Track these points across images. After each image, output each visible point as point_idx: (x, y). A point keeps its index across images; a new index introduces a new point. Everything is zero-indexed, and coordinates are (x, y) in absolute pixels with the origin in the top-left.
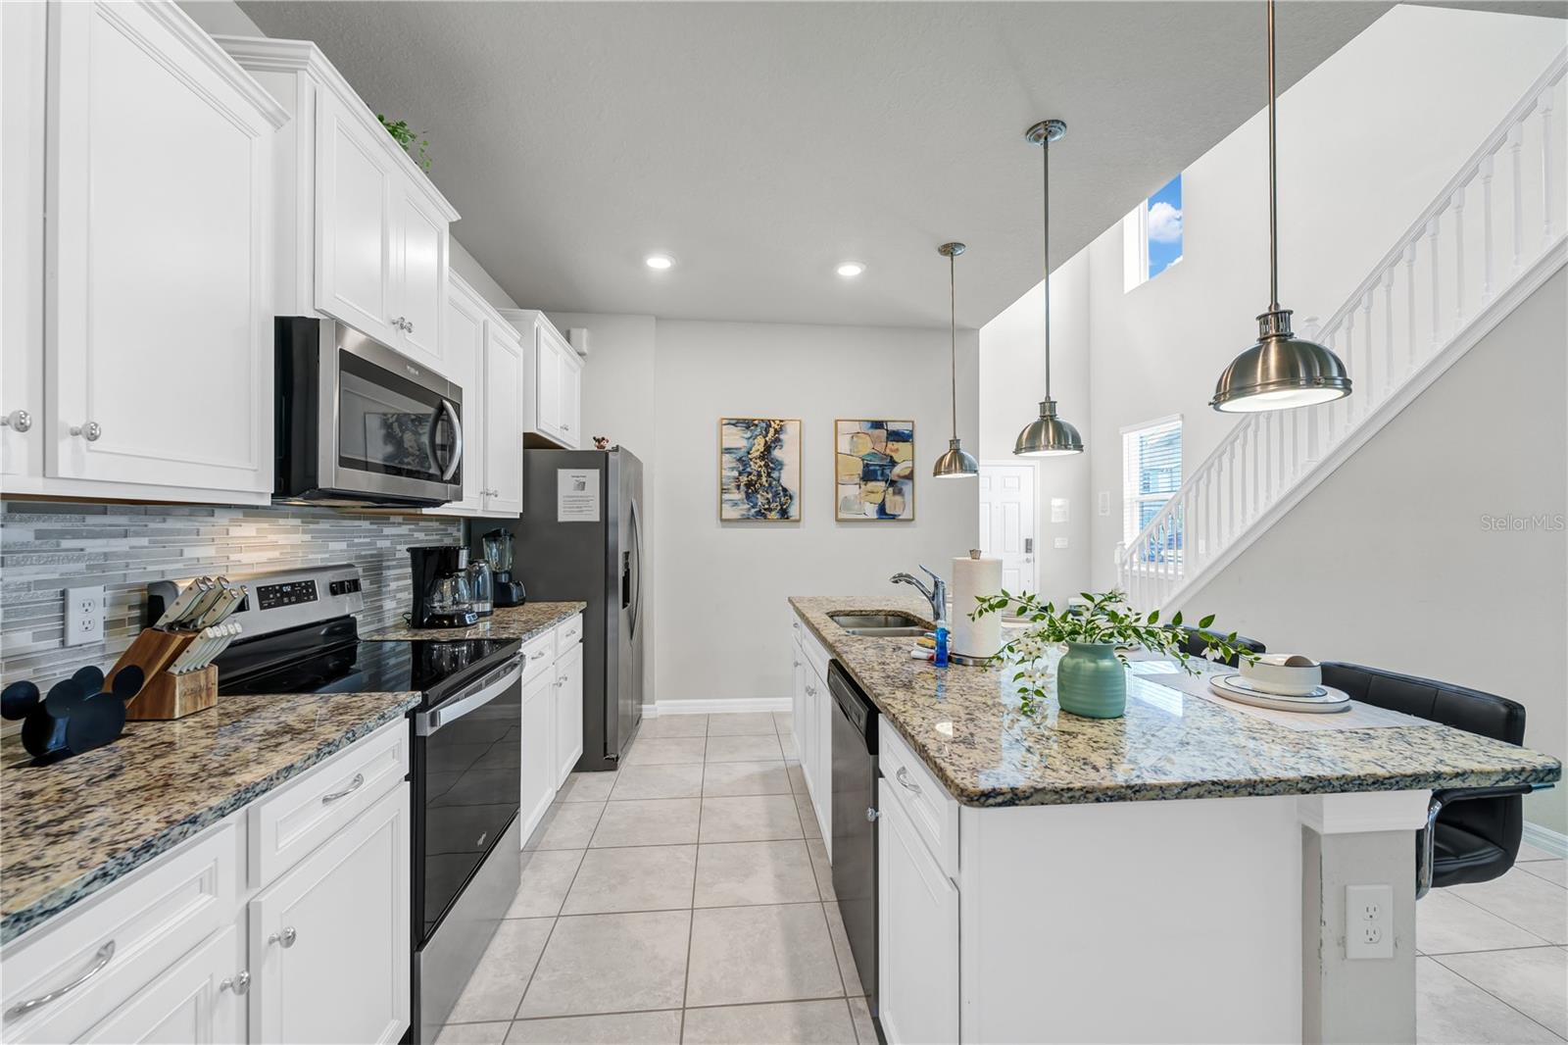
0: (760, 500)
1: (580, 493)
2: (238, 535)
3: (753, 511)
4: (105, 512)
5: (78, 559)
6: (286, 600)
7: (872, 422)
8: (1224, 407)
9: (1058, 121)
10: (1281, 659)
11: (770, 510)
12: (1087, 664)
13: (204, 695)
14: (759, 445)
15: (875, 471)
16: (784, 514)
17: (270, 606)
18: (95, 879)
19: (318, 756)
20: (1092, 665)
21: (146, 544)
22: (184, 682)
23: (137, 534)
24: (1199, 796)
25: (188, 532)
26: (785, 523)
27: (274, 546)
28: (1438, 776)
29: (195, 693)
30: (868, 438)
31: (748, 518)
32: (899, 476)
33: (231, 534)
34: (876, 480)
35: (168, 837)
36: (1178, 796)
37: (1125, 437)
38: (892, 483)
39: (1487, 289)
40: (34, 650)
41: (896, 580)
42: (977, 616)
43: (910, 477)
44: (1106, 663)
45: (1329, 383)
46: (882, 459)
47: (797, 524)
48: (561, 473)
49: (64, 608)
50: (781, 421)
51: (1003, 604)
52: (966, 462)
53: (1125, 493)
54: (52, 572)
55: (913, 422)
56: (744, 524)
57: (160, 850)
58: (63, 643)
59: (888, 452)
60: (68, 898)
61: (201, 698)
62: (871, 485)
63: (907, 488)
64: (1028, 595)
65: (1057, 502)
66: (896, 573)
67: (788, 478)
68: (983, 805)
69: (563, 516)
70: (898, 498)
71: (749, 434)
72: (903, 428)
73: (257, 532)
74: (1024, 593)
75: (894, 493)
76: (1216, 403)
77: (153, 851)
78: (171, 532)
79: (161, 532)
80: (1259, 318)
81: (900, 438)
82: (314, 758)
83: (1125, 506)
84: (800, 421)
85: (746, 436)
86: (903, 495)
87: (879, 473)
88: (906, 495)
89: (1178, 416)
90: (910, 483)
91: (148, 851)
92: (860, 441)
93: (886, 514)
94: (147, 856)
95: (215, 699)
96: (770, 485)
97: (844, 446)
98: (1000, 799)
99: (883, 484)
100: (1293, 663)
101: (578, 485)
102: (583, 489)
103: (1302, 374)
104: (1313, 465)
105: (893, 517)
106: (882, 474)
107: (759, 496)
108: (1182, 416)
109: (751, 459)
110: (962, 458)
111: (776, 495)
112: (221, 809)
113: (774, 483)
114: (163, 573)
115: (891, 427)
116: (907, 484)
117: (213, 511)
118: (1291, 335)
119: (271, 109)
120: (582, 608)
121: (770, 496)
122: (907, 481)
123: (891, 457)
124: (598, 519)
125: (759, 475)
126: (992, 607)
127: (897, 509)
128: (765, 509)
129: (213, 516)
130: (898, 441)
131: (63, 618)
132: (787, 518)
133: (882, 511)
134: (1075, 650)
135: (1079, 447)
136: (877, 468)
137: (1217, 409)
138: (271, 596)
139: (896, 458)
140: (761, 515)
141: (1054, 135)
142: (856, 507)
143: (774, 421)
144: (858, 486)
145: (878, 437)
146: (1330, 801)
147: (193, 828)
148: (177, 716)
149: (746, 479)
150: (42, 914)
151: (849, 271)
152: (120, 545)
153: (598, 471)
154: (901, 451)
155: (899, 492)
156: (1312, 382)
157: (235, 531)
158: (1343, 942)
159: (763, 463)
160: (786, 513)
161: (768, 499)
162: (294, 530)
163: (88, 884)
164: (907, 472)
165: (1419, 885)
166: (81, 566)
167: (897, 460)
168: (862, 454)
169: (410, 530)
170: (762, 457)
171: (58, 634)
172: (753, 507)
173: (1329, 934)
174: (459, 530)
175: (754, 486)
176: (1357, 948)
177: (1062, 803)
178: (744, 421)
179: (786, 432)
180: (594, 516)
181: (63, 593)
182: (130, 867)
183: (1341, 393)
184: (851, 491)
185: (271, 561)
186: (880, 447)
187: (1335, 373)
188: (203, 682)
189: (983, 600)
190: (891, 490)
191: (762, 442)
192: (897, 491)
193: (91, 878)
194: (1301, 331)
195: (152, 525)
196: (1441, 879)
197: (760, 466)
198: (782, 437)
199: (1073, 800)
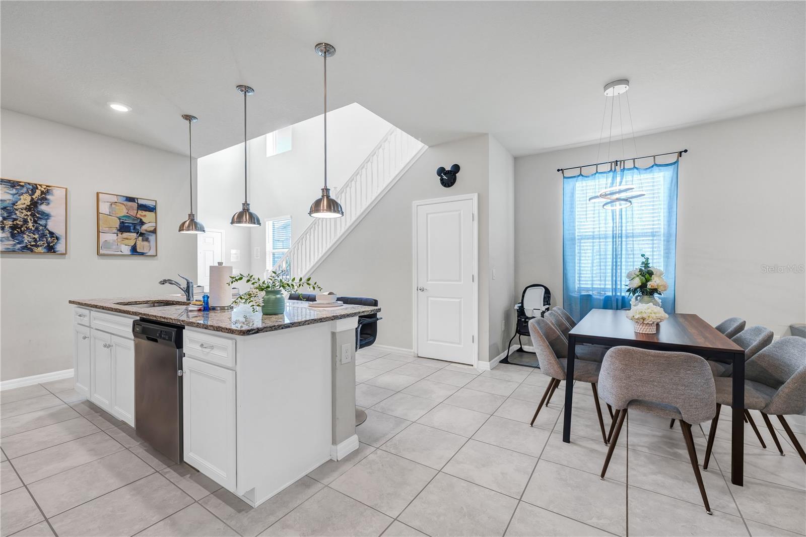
0: (27, 238)
3: (19, 246)
7: (127, 197)
8: (312, 215)
9: (251, 88)
10: (327, 293)
11: (37, 246)
12: (272, 297)
14: (26, 200)
15: (129, 227)
16: (51, 249)
20: (274, 297)
24: (309, 324)
26: (50, 255)
28: (359, 313)
30: (124, 206)
31: (14, 251)
32: (146, 231)
34: (129, 231)
36: (303, 325)
37: (267, 223)
38: (142, 234)
39: (378, 190)
41: (163, 282)
42: (230, 283)
43: (154, 231)
44: (278, 296)
45: (338, 212)
46: (134, 220)
47: (64, 256)
50: (47, 186)
51: (241, 279)
52: (198, 226)
53: (267, 248)
55: (156, 201)
56: (11, 255)
59: (138, 216)
62: (126, 235)
63: (152, 238)
64: (250, 275)
65: (233, 251)
66: (162, 280)
67: (55, 225)
68: (248, 334)
70: (146, 243)
71: (14, 191)
72: (150, 204)
74: (249, 275)
75: (143, 240)
76: (310, 213)
80: (322, 189)
81: (148, 209)
83: (267, 254)
84: (66, 189)
85: (11, 192)
86: (149, 242)
87: (132, 228)
88: (151, 243)
89: (289, 216)
90: (154, 236)
92: (117, 208)
93: (138, 252)
96: (37, 229)
97: (104, 208)
98: (253, 332)
99: (135, 235)
100: (330, 294)
103: (332, 208)
104: (336, 240)
105: (142, 254)
106: (134, 229)
107: (25, 236)
108: (291, 217)
109: (17, 210)
110: (196, 224)
111: (43, 236)
113: (41, 228)
115: (140, 202)
116: (152, 236)
118: (330, 196)
121: (37, 236)
122: (152, 234)
123: (141, 219)
125: (25, 221)
126: (236, 280)
127: (145, 249)
128: (32, 246)
130: (145, 211)
132: (54, 252)
133: (134, 250)
134: (268, 293)
135: (259, 223)
136: (131, 225)
137: (310, 216)
139: (144, 220)
140: (28, 249)
141: (249, 93)
142: (114, 247)
143: (40, 185)
144: (116, 235)
145: (131, 207)
146: (339, 322)
149: (11, 223)
151: (119, 108)
154: (148, 217)
155: (147, 240)
156: (335, 211)
158: (341, 361)
159: (29, 213)
160: (53, 249)
161: (34, 238)
164: (152, 229)
165: (356, 348)
167: (144, 221)
168: (118, 215)
170: (28, 208)
172: (19, 243)
173: (338, 359)
175: (20, 228)
176: (344, 361)
177: (272, 330)
178: (9, 181)
179: (52, 195)
183: (341, 215)
184: (110, 237)
186: (133, 213)
187: (340, 210)
189: (233, 278)
190: (140, 238)
191: (29, 198)
192: (144, 239)
194: (333, 196)
196: (361, 347)
197: (27, 215)
198: (48, 197)
199: (276, 329)
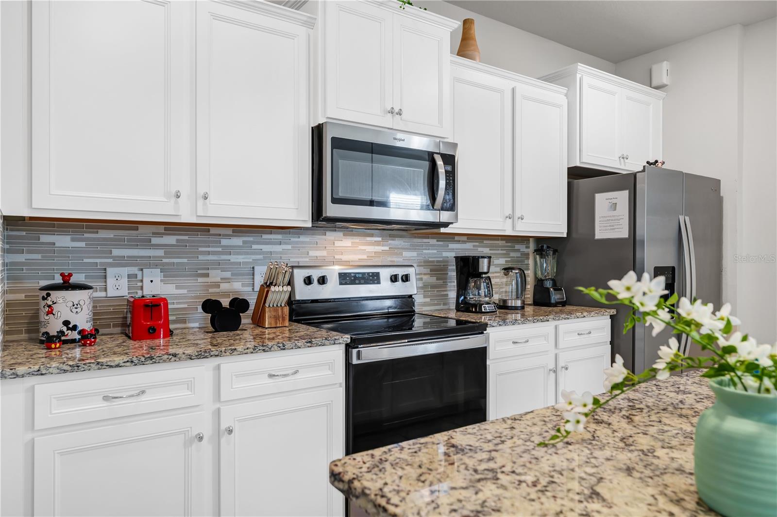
1: (614, 213)
2: (339, 245)
4: (271, 233)
5: (260, 254)
6: (357, 282)
13: (281, 319)
17: (346, 284)
18: (128, 361)
19: (254, 349)
21: (290, 248)
22: (270, 311)
23: (286, 244)
25: (310, 243)
27: (363, 252)
29: (276, 318)
33: (336, 245)
35: (161, 358)
40: (242, 291)
48: (598, 196)
49: (253, 275)
54: (249, 259)
57: (157, 361)
58: (253, 289)
60: (117, 364)
61: (279, 321)
69: (599, 235)
73: (352, 244)
77: (153, 360)
78: (303, 243)
79: (297, 243)
82: (252, 350)
91: (152, 360)
94: (151, 362)
95: (287, 323)
101: (611, 206)
102: (615, 210)
112: (190, 355)
114: (298, 262)
117: (325, 233)
119: (305, 19)
120: (612, 314)
124: (626, 236)
129: (325, 235)
131: (253, 279)
138: (348, 278)
147: (173, 359)
148: (267, 327)
150: (107, 366)
152: (278, 248)
153: (627, 192)
157: (338, 244)
162: (377, 243)
163: (125, 362)
166: (261, 257)
169: (474, 246)
171: (252, 285)
174: (528, 247)
180: (623, 233)
181: (253, 268)
182: (143, 363)
185: (360, 260)
188: (280, 313)
193: (126, 360)
195: (293, 239)
